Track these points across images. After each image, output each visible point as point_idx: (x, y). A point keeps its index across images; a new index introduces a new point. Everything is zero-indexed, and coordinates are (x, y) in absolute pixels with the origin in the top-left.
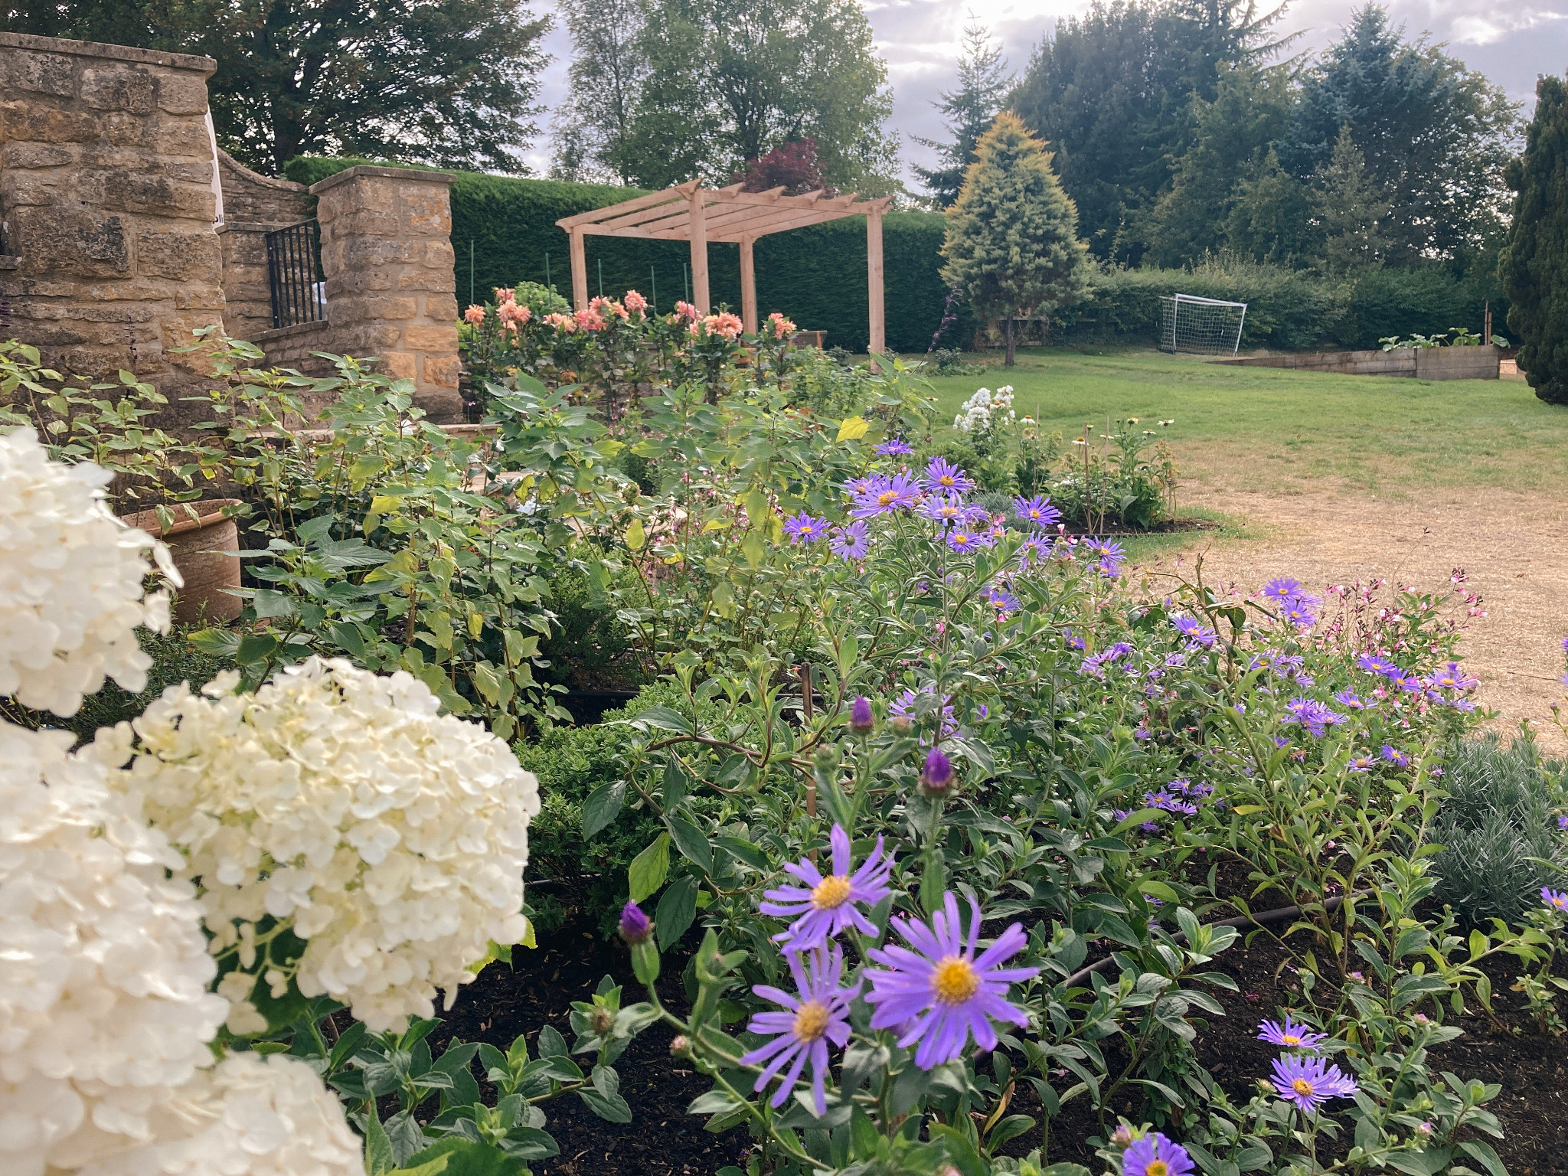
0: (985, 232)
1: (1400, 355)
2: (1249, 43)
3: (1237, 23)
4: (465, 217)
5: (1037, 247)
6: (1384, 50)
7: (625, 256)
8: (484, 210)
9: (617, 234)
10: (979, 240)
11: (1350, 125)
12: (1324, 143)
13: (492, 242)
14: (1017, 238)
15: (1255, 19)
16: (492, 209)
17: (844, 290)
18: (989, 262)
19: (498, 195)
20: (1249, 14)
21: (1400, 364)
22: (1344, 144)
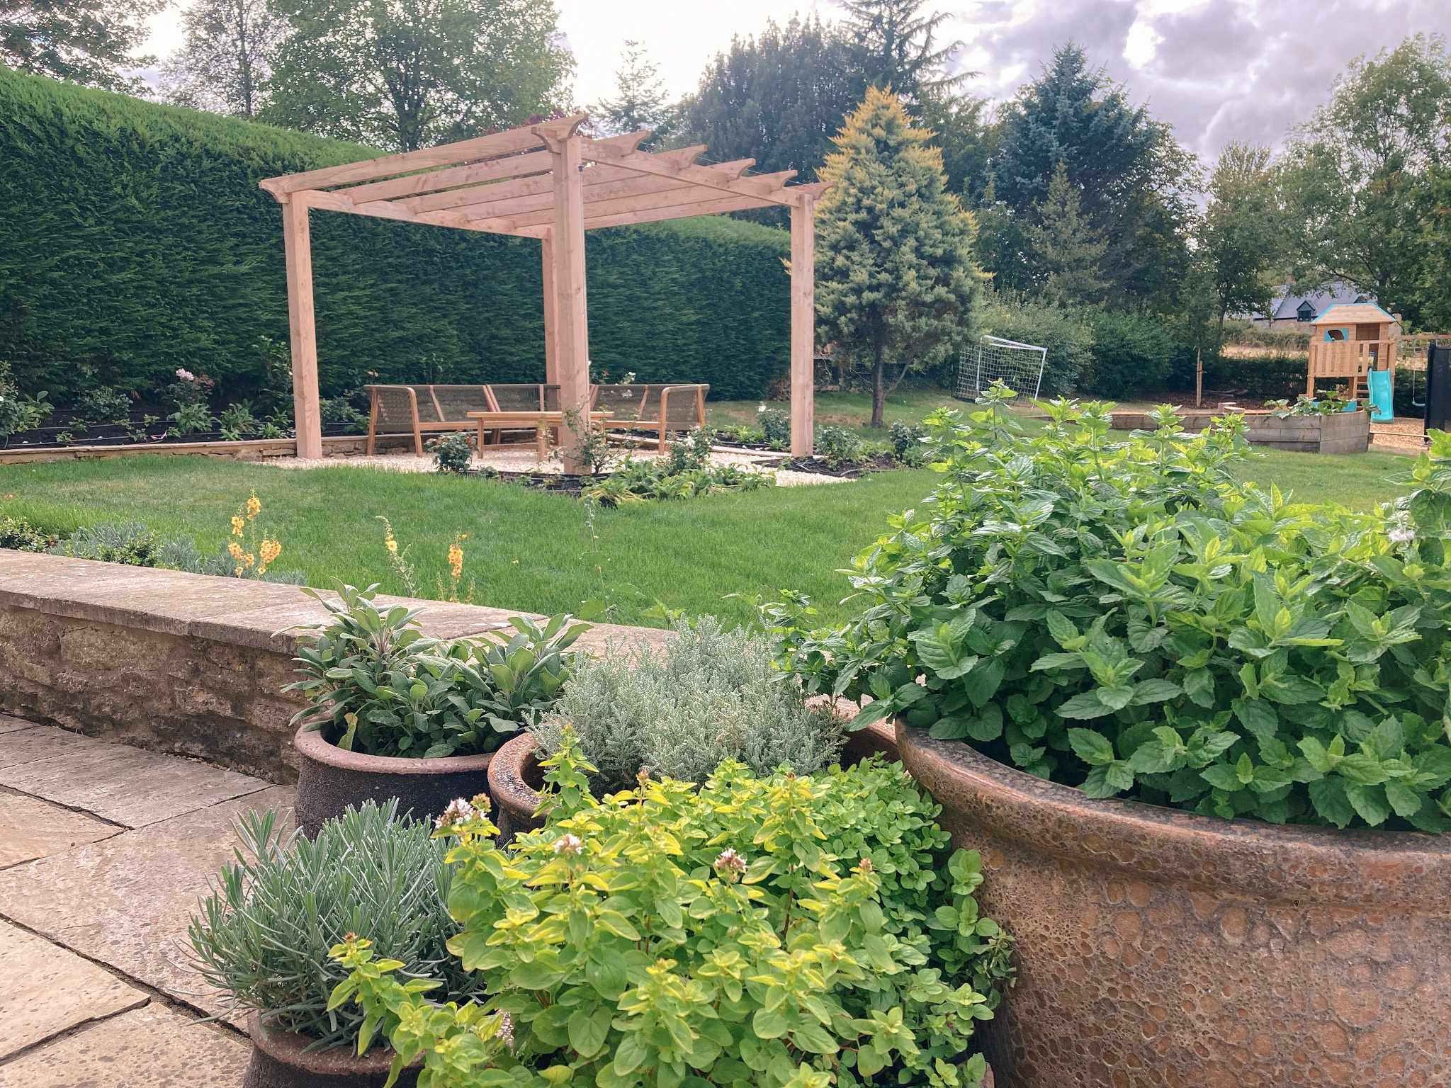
0: (865, 247)
1: (1300, 424)
2: (922, 76)
3: (913, 54)
4: (80, 162)
5: (933, 272)
6: (1083, 91)
7: (356, 248)
8: (116, 152)
9: (362, 210)
10: (855, 256)
11: (1065, 163)
12: (1038, 179)
13: (130, 210)
14: (912, 257)
15: (932, 51)
16: (130, 153)
17: (648, 315)
18: (872, 288)
19: (141, 129)
20: (925, 49)
21: (1299, 435)
22: (1059, 182)
